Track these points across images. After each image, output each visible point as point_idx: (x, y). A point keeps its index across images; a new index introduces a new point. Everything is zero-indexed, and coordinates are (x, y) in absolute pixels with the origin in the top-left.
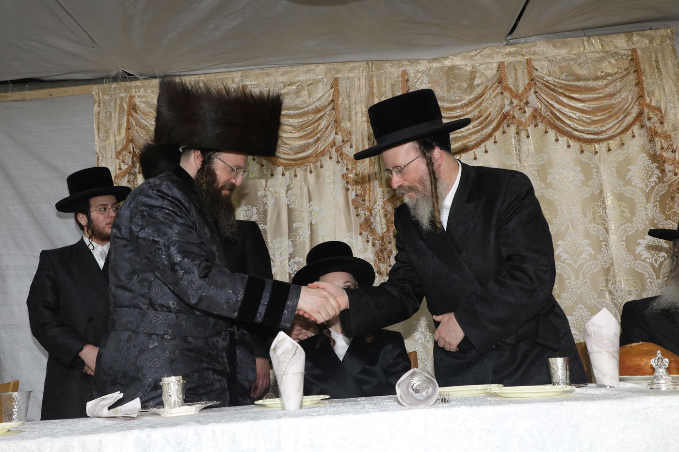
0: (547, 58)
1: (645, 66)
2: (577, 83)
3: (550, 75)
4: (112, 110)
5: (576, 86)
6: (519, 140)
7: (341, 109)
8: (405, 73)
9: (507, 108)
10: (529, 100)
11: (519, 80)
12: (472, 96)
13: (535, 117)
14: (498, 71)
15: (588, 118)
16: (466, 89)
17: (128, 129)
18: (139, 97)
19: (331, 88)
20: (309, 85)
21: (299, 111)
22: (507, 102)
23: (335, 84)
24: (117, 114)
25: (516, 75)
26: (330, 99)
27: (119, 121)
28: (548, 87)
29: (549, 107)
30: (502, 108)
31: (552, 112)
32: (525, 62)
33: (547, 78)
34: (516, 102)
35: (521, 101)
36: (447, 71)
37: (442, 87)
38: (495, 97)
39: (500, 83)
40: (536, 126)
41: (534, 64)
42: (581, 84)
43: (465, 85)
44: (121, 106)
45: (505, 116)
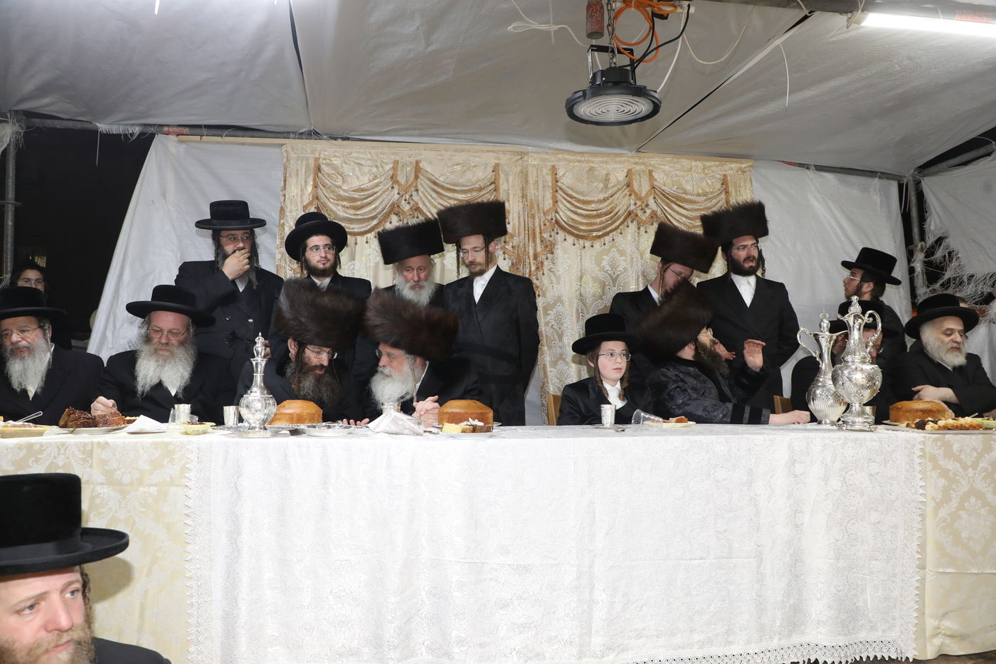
0: (664, 171)
1: (731, 189)
2: (684, 195)
3: (665, 186)
4: (299, 168)
5: (684, 198)
6: (638, 233)
7: (501, 190)
8: (553, 167)
9: (632, 207)
10: (649, 203)
11: (643, 187)
12: (606, 195)
13: (652, 217)
14: (626, 176)
15: (691, 223)
16: (602, 188)
17: (315, 187)
18: (325, 159)
19: (493, 171)
20: (474, 166)
21: (465, 188)
22: (632, 202)
23: (496, 169)
24: (304, 172)
25: (640, 181)
26: (493, 180)
27: (305, 178)
28: (663, 195)
29: (663, 211)
30: (628, 208)
31: (665, 215)
32: (647, 172)
33: (664, 188)
34: (639, 203)
35: (643, 203)
36: (588, 172)
37: (583, 183)
38: (623, 197)
39: (628, 186)
40: (652, 224)
41: (653, 174)
42: (688, 197)
43: (601, 185)
44: (307, 166)
45: (630, 213)
